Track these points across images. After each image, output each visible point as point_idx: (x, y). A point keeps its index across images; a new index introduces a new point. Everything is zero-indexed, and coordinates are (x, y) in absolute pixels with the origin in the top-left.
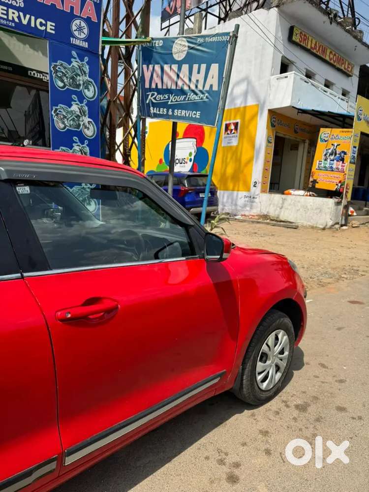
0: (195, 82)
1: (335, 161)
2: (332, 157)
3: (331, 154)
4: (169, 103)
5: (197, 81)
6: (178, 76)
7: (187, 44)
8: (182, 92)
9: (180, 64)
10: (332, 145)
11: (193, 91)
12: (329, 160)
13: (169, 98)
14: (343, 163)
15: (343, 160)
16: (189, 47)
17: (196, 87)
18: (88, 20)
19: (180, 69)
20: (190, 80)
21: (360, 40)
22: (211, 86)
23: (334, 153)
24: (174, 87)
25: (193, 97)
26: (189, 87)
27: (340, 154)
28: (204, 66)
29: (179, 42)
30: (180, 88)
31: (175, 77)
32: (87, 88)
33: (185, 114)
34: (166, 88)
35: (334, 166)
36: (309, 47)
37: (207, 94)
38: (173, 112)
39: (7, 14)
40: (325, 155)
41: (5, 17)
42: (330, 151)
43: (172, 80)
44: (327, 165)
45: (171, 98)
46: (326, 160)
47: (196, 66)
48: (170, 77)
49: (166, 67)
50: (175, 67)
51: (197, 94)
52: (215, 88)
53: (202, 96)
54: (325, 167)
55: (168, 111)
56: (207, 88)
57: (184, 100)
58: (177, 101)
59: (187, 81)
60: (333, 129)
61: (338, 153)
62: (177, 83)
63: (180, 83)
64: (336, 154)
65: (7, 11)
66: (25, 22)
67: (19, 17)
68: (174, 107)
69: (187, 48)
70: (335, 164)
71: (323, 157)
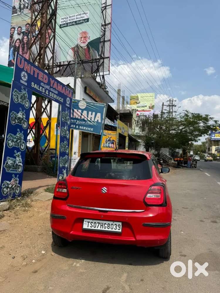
0: (90, 118)
1: (110, 144)
2: (109, 142)
3: (108, 141)
4: (77, 123)
5: (91, 118)
6: (82, 114)
7: (86, 104)
8: (84, 120)
9: (83, 110)
10: (109, 137)
11: (89, 121)
12: (108, 143)
13: (77, 122)
14: (113, 144)
15: (113, 143)
16: (87, 105)
17: (91, 119)
18: (70, 98)
19: (82, 112)
20: (88, 117)
21: (108, 95)
22: (98, 120)
23: (109, 140)
24: (79, 118)
25: (89, 123)
26: (87, 119)
27: (112, 141)
28: (94, 113)
29: (82, 102)
30: (83, 119)
31: (80, 115)
32: (68, 121)
33: (86, 128)
34: (75, 117)
35: (110, 146)
36: (91, 95)
37: (96, 123)
38: (79, 127)
39: (54, 96)
40: (106, 141)
41: (53, 97)
42: (108, 140)
43: (79, 115)
44: (107, 145)
45: (78, 122)
46: (106, 143)
47: (90, 113)
48: (78, 114)
49: (75, 110)
50: (80, 111)
51: (91, 122)
52: (100, 121)
53: (93, 123)
54: (106, 146)
55: (76, 126)
56: (96, 120)
57: (85, 123)
58: (81, 123)
59: (87, 117)
60: (108, 131)
61: (111, 140)
62: (81, 117)
63: (83, 117)
64: (110, 141)
65: (54, 95)
66: (57, 99)
67: (56, 97)
68: (79, 125)
69: (86, 105)
70: (110, 145)
71: (105, 142)
